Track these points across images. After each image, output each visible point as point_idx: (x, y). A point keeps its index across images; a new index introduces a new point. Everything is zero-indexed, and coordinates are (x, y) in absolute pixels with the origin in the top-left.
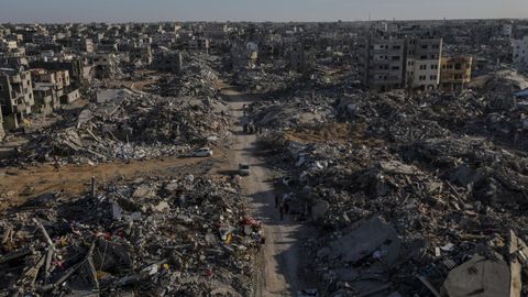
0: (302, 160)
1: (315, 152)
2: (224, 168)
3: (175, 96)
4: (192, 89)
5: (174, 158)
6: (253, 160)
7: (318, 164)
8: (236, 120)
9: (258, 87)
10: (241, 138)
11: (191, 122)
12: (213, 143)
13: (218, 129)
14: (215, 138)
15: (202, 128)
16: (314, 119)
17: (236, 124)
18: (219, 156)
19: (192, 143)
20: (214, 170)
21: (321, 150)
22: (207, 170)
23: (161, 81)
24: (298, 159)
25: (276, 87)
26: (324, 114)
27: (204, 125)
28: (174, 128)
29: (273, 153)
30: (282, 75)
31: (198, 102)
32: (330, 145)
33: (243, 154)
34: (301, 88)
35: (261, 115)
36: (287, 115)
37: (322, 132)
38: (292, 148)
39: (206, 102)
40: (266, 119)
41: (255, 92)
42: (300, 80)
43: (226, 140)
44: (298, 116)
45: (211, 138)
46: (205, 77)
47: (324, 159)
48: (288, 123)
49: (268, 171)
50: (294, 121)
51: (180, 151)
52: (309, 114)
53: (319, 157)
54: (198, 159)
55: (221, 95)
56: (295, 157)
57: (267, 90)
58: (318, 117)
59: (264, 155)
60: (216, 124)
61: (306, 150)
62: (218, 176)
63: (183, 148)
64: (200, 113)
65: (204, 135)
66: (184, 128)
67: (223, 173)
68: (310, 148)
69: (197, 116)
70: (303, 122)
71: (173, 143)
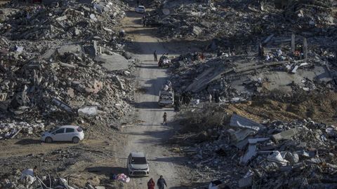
0: (252, 152)
1: (278, 137)
2: (100, 162)
3: (33, 39)
4: (69, 28)
5: (11, 143)
6: (159, 151)
7: (279, 157)
8: (143, 84)
9: (197, 30)
10: (146, 114)
11: (51, 80)
12: (90, 120)
13: (102, 95)
14: (92, 111)
15: (71, 92)
16: (292, 84)
17: (143, 90)
18: (97, 142)
19: (48, 118)
20: (80, 164)
21: (289, 134)
22: (68, 165)
23: (17, 16)
24: (245, 150)
25: (231, 29)
26: (311, 75)
27: (74, 86)
28: (18, 89)
29: (201, 140)
30: (246, 10)
31: (74, 49)
32: (310, 126)
33: (144, 142)
34: (277, 32)
35: (191, 76)
36: (238, 76)
37: (303, 108)
38: (236, 128)
39: (90, 51)
40: (198, 83)
41: (190, 38)
42: (278, 19)
43: (114, 116)
44: (260, 78)
45: (85, 110)
46: (100, 12)
47: (293, 148)
48: (240, 89)
49: (186, 170)
50: (251, 86)
51: (24, 132)
52: (281, 75)
53: (284, 146)
54: (54, 147)
55: (122, 42)
56: (240, 146)
57: (213, 35)
58: (299, 80)
59: (182, 144)
60: (97, 86)
61: (261, 133)
62: (86, 175)
63: (30, 128)
64: (72, 65)
65: (72, 104)
66: (36, 90)
67: (97, 171)
68: (269, 131)
69: (64, 70)
70: (270, 87)
71: (13, 117)
